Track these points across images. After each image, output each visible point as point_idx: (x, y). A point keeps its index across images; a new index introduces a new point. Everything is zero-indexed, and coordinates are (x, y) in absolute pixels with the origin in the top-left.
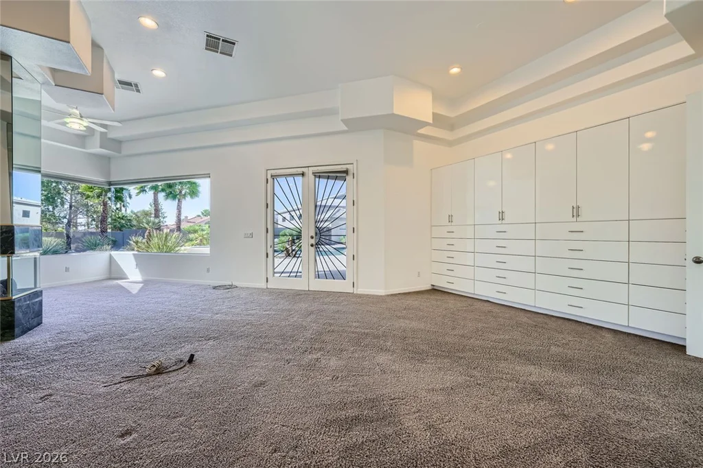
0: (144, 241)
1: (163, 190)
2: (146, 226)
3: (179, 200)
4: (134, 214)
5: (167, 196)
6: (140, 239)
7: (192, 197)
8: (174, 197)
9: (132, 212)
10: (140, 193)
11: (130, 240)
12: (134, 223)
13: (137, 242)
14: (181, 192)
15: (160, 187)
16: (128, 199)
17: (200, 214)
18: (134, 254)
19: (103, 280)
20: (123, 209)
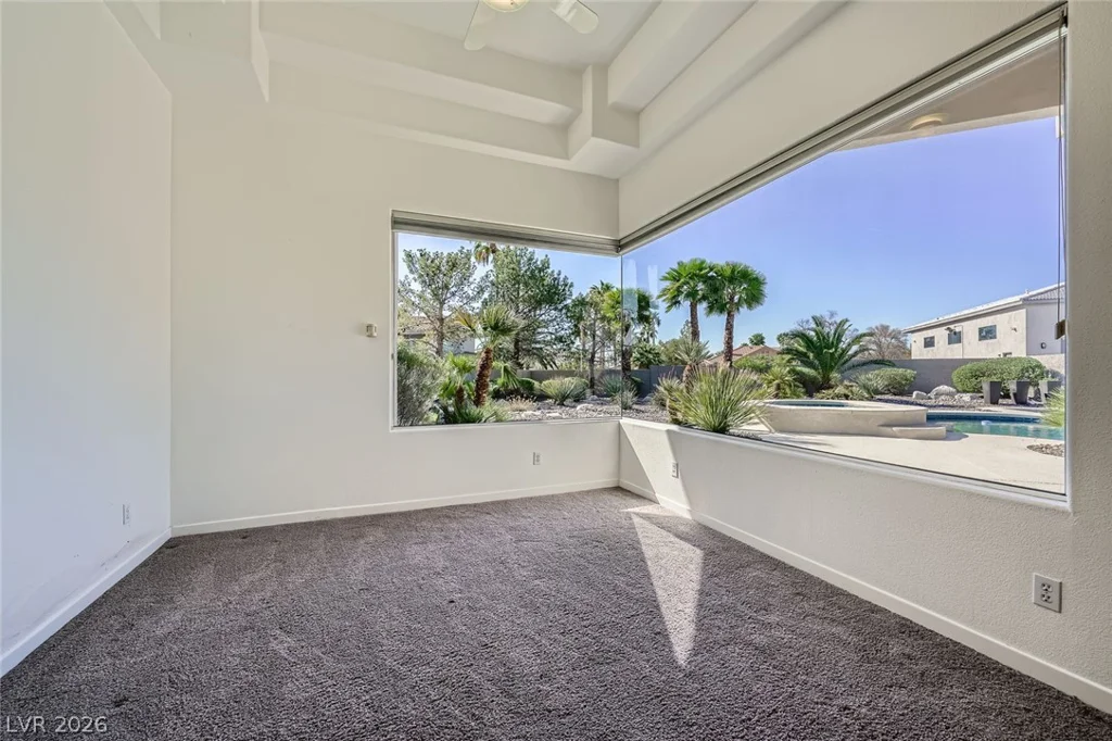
0: (682, 386)
1: (704, 298)
2: (685, 357)
3: (729, 314)
4: (663, 345)
5: (711, 309)
6: (675, 383)
7: (750, 306)
8: (721, 310)
9: (660, 342)
10: (670, 308)
11: (659, 384)
12: (663, 357)
13: (670, 390)
14: (732, 299)
15: (700, 292)
16: (656, 326)
17: (748, 343)
18: (668, 431)
19: (606, 489)
20: (651, 339)
